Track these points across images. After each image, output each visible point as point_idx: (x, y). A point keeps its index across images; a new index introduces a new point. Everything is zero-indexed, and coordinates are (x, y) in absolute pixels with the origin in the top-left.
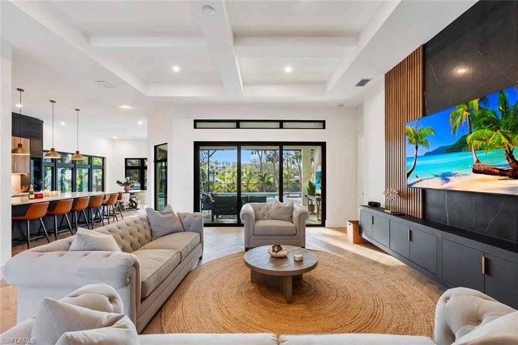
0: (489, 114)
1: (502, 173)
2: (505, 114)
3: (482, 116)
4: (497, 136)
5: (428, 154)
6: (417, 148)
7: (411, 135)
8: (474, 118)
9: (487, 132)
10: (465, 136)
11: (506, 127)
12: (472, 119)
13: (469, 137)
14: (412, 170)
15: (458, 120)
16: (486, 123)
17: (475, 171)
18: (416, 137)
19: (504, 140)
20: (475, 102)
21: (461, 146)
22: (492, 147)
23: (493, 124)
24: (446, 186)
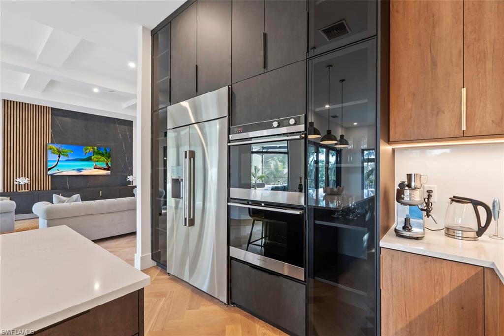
0: (101, 152)
1: (105, 169)
2: (106, 153)
3: (98, 152)
4: (103, 159)
5: (67, 160)
6: (59, 157)
7: (54, 150)
8: (95, 151)
9: (100, 157)
10: (91, 157)
11: (106, 156)
12: (94, 152)
13: (93, 157)
14: (54, 167)
15: (88, 151)
16: (100, 154)
17: (94, 168)
18: (59, 152)
19: (105, 160)
20: (96, 148)
21: (89, 159)
22: (101, 161)
23: (103, 155)
24: (79, 173)
